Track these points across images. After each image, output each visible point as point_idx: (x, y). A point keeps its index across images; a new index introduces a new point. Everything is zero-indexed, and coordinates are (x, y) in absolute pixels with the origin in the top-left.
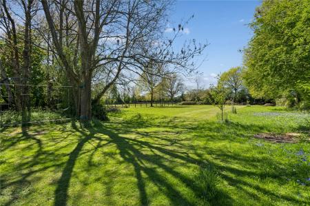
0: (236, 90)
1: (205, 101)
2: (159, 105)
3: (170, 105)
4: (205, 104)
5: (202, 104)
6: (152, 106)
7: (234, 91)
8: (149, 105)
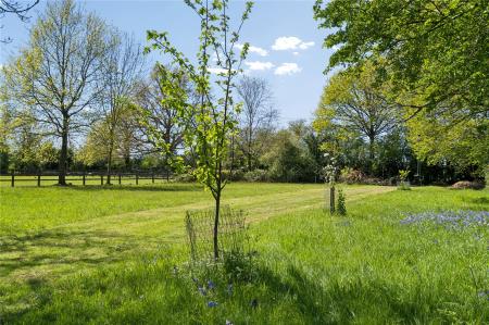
0: (372, 134)
1: (273, 168)
2: (94, 180)
3: (126, 182)
4: (275, 179)
5: (263, 180)
6: (62, 183)
7: (367, 139)
8: (51, 180)
